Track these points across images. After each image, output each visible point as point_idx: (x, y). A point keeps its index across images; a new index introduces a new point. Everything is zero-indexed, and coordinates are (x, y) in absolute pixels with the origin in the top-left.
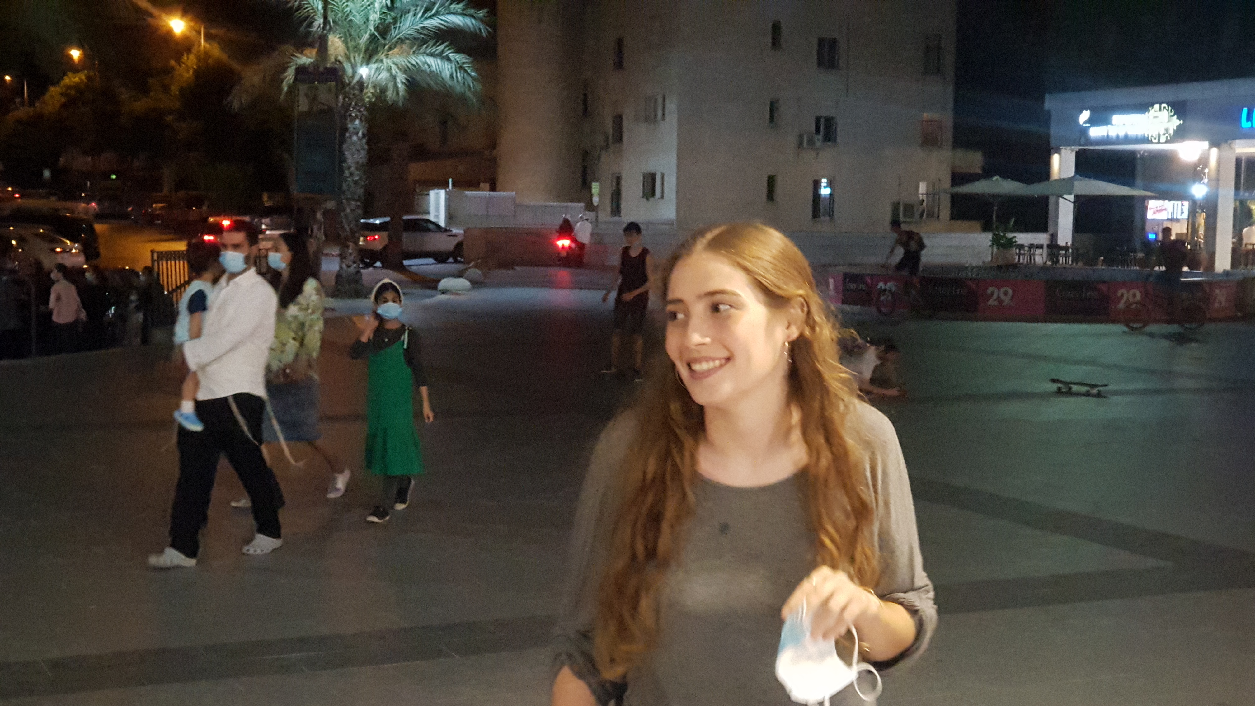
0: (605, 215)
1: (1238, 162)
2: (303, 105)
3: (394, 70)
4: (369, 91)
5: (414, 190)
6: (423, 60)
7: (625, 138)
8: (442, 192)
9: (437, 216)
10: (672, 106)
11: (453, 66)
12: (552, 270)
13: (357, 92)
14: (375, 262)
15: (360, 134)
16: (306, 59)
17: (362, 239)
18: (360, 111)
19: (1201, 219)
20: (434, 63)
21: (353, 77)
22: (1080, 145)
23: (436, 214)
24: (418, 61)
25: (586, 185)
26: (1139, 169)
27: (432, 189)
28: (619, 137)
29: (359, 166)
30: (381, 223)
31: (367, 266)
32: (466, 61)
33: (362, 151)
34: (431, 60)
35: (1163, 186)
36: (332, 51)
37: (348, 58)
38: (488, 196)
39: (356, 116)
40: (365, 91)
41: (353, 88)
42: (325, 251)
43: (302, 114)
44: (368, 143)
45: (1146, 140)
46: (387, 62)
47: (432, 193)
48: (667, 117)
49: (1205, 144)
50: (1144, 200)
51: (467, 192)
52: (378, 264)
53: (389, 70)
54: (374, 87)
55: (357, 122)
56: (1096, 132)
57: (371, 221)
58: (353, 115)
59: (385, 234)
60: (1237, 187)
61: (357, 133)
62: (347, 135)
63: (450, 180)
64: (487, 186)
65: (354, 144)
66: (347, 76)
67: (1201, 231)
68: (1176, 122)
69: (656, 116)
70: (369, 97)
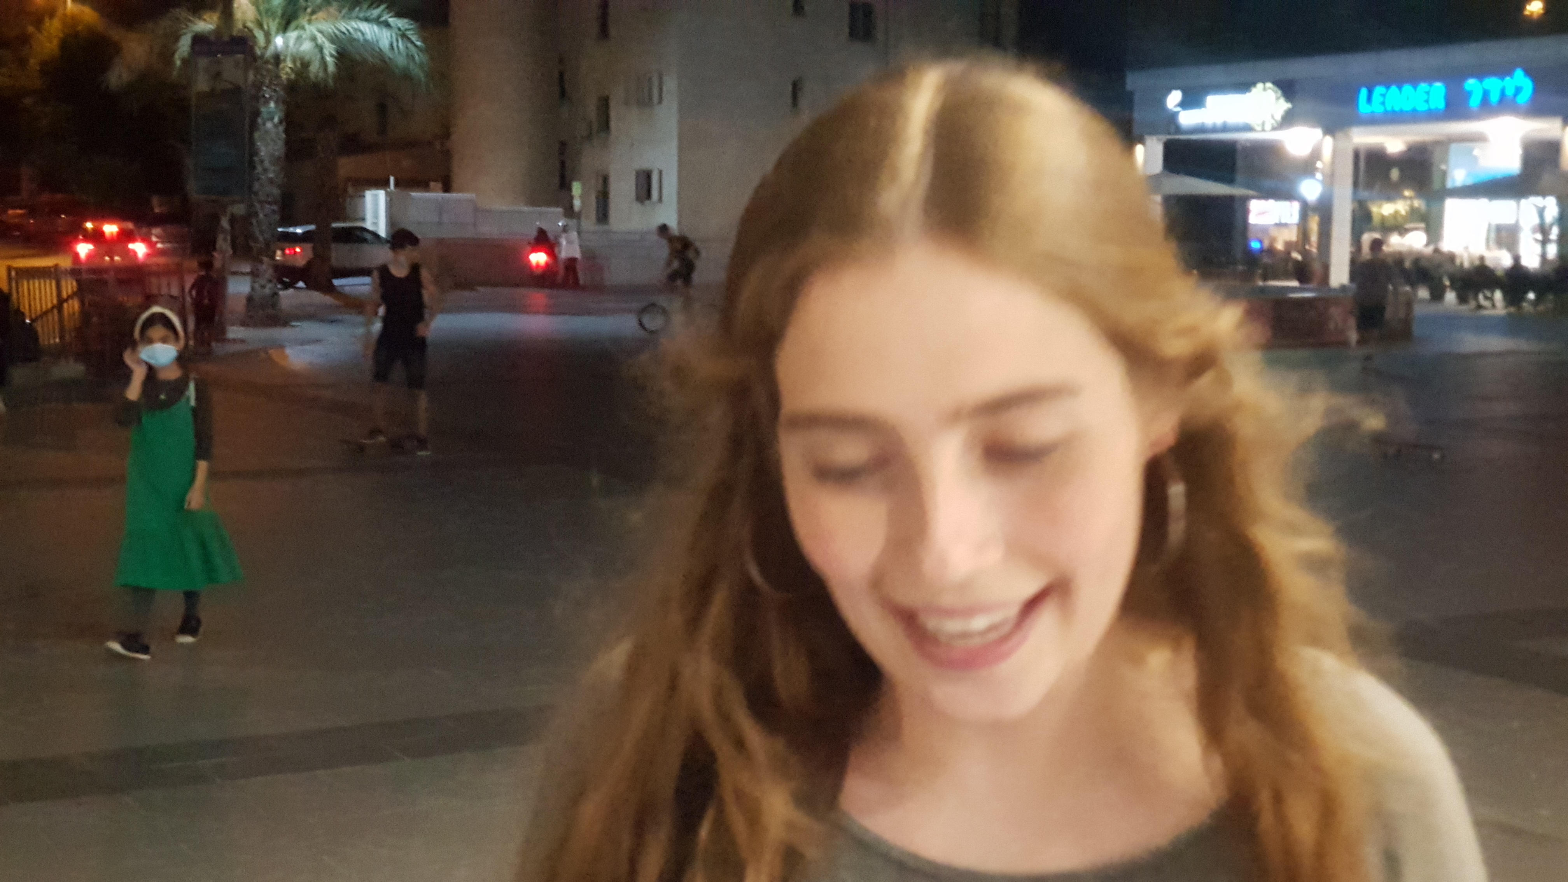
0: (589, 223)
1: (1356, 155)
2: (202, 84)
3: (321, 39)
4: (288, 65)
5: (345, 191)
6: (355, 26)
7: (613, 124)
8: (381, 194)
9: (375, 224)
10: (671, 85)
11: (394, 35)
12: (523, 291)
13: (270, 67)
14: (297, 282)
15: (276, 120)
16: (206, 24)
17: (279, 253)
18: (275, 91)
19: (1314, 225)
20: (369, 31)
21: (266, 48)
22: (1169, 134)
23: (375, 221)
24: (349, 28)
25: (565, 185)
26: (1240, 163)
27: (368, 189)
28: (605, 125)
29: (276, 160)
30: (304, 233)
31: (286, 286)
32: (410, 27)
33: (278, 141)
34: (365, 27)
35: (1268, 183)
36: (238, 15)
37: (260, 25)
38: (440, 199)
39: (271, 98)
40: (282, 66)
41: (267, 62)
42: (234, 269)
43: (202, 96)
44: (286, 131)
45: (1248, 128)
46: (311, 29)
47: (369, 195)
48: (665, 102)
49: (1318, 132)
50: (1245, 200)
51: (413, 194)
52: (301, 284)
53: (314, 39)
54: (294, 61)
55: (272, 105)
56: (1188, 118)
57: (291, 230)
58: (267, 96)
59: (309, 246)
60: (1356, 184)
61: (272, 119)
62: (260, 120)
63: (392, 179)
64: (439, 185)
65: (267, 132)
66: (259, 48)
67: (1314, 238)
68: (1284, 106)
69: (650, 98)
70: (287, 73)
